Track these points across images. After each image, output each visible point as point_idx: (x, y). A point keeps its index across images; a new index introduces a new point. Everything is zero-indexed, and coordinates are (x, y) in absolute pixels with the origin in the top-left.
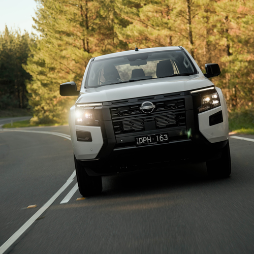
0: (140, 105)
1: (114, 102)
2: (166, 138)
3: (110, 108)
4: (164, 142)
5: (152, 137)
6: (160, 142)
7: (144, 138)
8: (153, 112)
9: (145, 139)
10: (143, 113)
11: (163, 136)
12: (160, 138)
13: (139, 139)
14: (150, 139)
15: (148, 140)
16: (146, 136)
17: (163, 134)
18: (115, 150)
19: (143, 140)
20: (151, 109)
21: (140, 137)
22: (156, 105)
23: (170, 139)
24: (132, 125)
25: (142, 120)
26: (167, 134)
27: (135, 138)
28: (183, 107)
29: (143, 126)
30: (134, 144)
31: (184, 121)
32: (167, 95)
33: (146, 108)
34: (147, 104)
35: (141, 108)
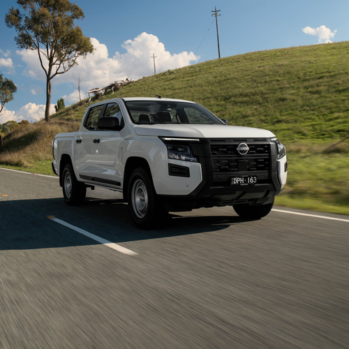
0: (237, 146)
1: (214, 140)
2: (255, 181)
3: (211, 145)
4: (253, 184)
5: (246, 178)
6: (250, 184)
7: (238, 178)
8: (247, 154)
9: (239, 180)
10: (238, 154)
11: (253, 179)
13: (234, 179)
14: (243, 180)
15: (241, 180)
16: (240, 177)
17: (253, 177)
18: (211, 188)
19: (236, 181)
21: (235, 177)
22: (250, 148)
23: (259, 181)
24: (228, 164)
25: (237, 161)
26: (256, 176)
27: (230, 178)
28: (269, 153)
29: (237, 166)
30: (228, 183)
31: (268, 165)
32: (256, 140)
33: (242, 149)
34: (242, 146)
35: (238, 148)
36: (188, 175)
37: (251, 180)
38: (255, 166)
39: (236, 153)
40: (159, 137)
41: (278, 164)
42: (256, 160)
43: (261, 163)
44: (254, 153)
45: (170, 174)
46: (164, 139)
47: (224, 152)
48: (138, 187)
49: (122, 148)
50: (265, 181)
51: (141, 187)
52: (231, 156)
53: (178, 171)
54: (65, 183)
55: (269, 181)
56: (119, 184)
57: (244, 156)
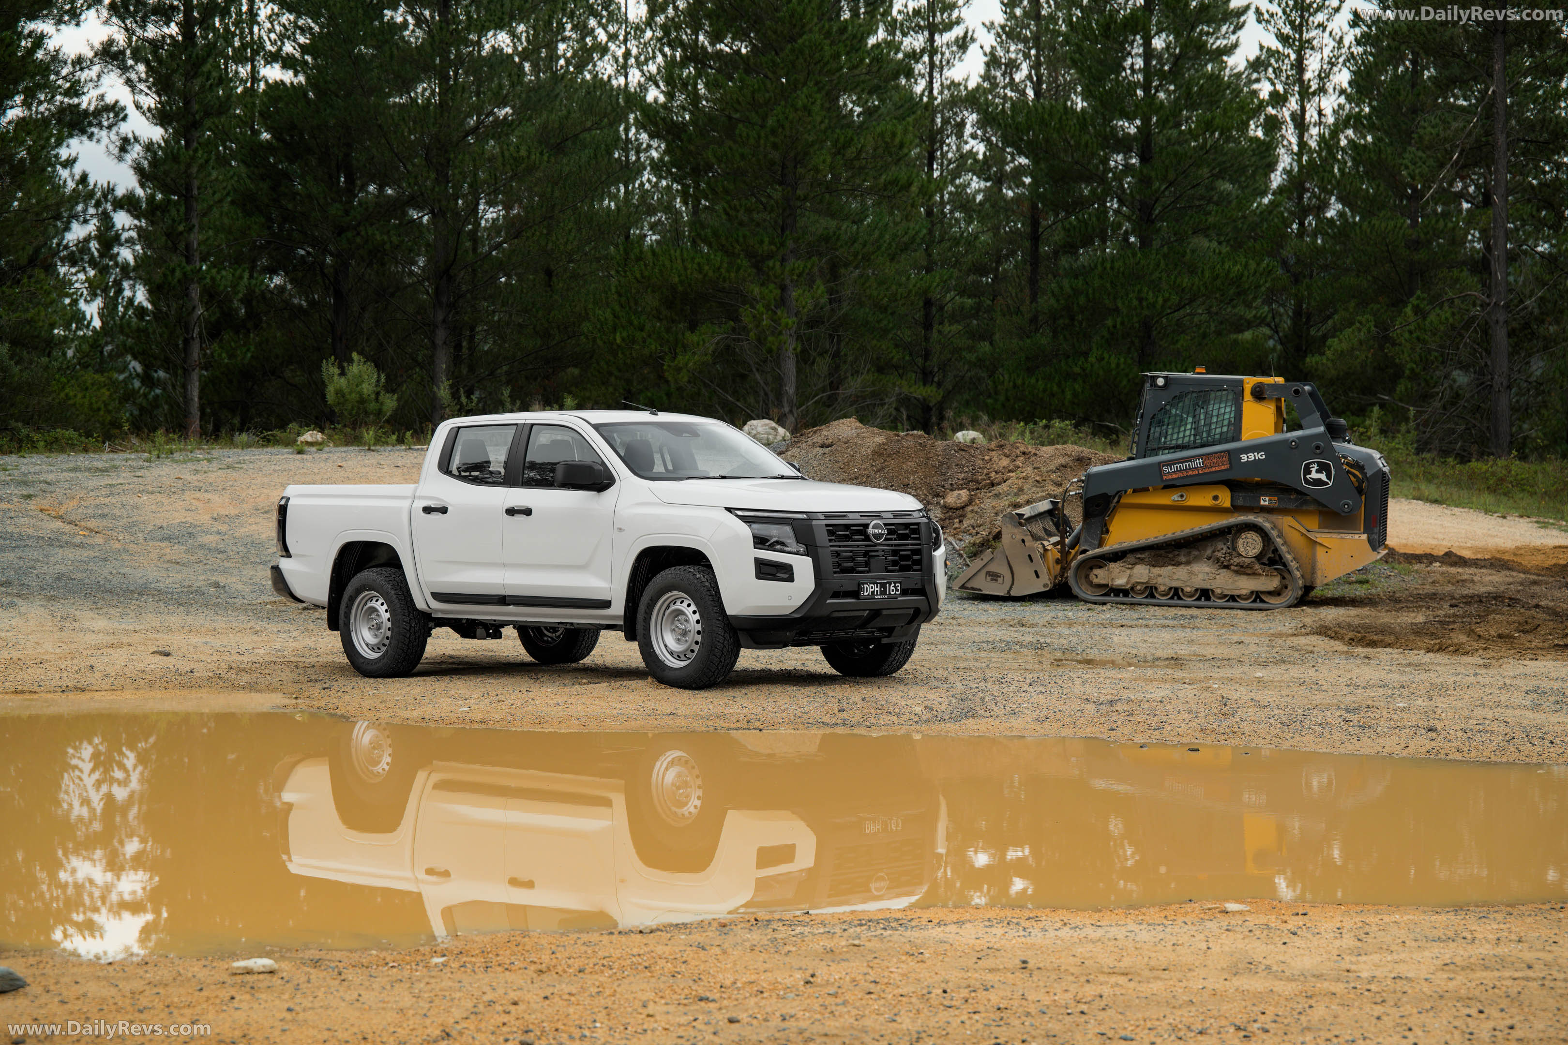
0: (866, 526)
1: (828, 515)
2: (898, 591)
3: (827, 525)
4: (895, 597)
5: (883, 585)
6: (890, 597)
7: (871, 586)
8: (885, 541)
9: (872, 588)
10: (870, 540)
11: (895, 587)
13: (866, 586)
14: (878, 589)
15: (876, 589)
16: (874, 584)
17: (895, 583)
18: (828, 601)
19: (869, 589)
20: (883, 535)
21: (866, 584)
23: (904, 592)
24: (852, 559)
25: (866, 554)
26: (900, 583)
27: (859, 585)
28: (918, 539)
29: (867, 564)
30: (855, 594)
31: (919, 562)
32: (897, 514)
33: (876, 531)
34: (876, 526)
35: (870, 531)
36: (791, 579)
37: (892, 589)
38: (895, 563)
39: (867, 538)
40: (726, 509)
41: (931, 559)
42: (895, 553)
43: (906, 558)
44: (891, 539)
45: (758, 577)
46: (740, 513)
47: (847, 538)
48: (668, 607)
49: (620, 529)
50: (914, 592)
51: (678, 606)
52: (857, 545)
53: (772, 570)
54: (352, 620)
55: (921, 592)
56: (606, 604)
57: (879, 544)
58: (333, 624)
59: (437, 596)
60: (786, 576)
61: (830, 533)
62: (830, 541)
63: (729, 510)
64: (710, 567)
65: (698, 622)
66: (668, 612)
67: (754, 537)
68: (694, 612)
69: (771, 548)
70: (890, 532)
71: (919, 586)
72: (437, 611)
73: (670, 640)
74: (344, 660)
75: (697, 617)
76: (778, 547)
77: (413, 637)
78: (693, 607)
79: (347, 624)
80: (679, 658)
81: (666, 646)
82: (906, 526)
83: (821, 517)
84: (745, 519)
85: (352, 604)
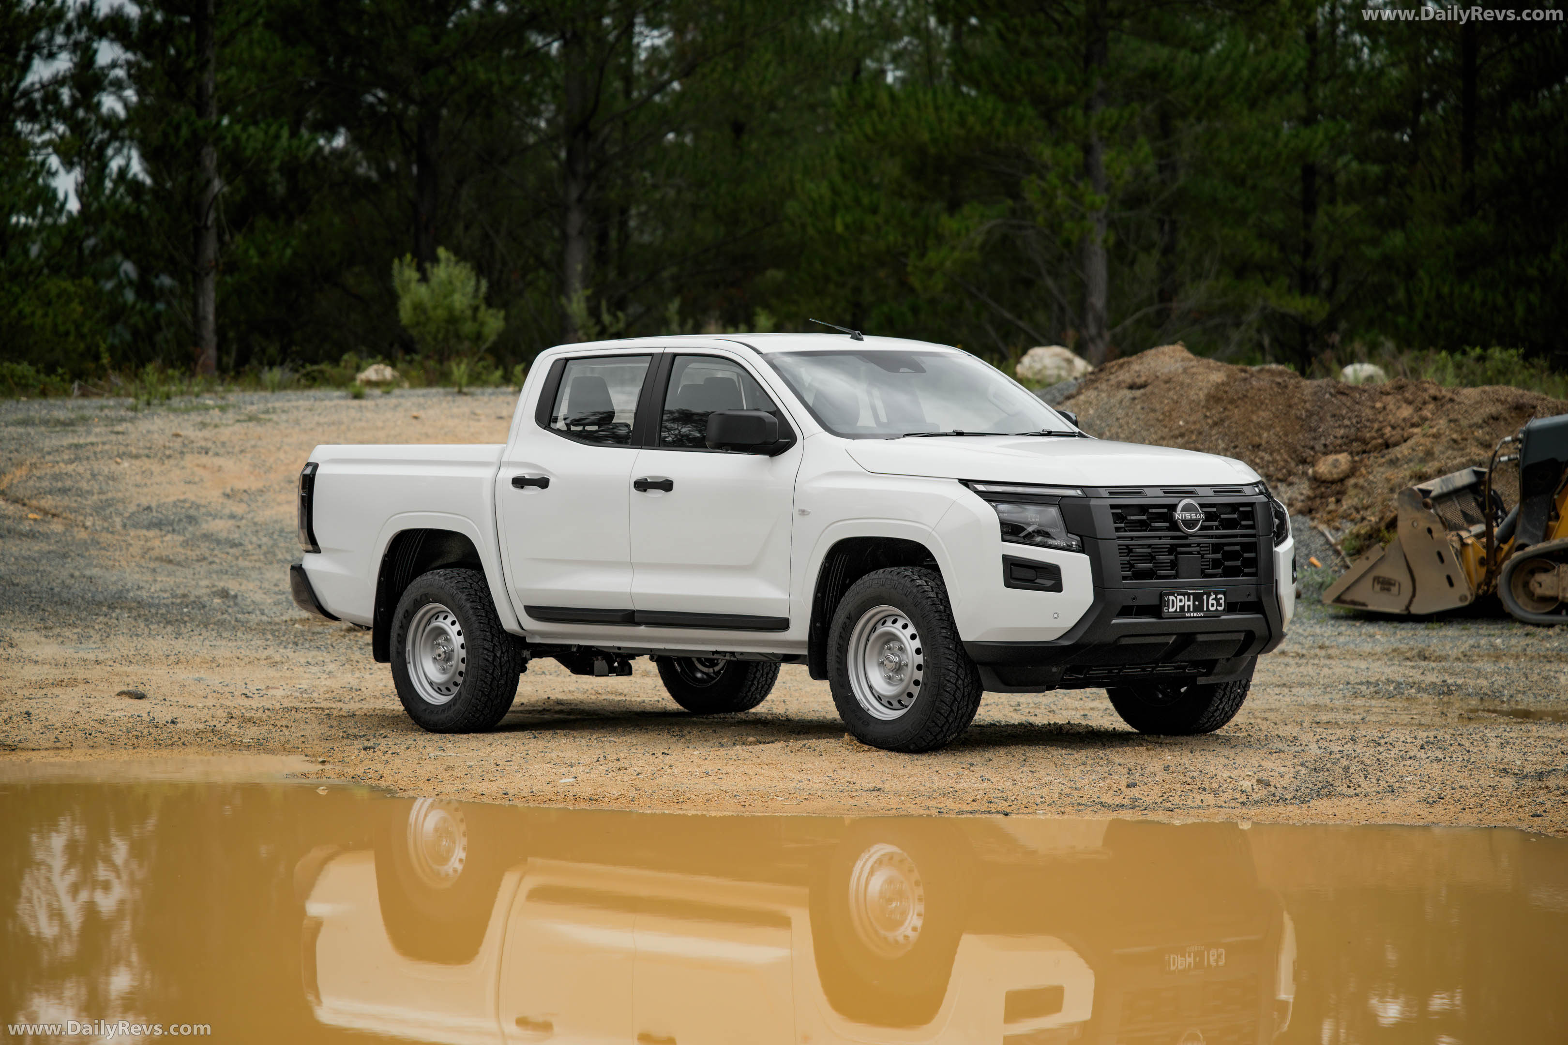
0: (1173, 507)
1: (1115, 491)
2: (1220, 605)
3: (1113, 507)
4: (1216, 614)
5: (1198, 597)
6: (1210, 615)
7: (1179, 597)
8: (1200, 529)
9: (1181, 601)
10: (1178, 529)
11: (1216, 599)
12: (1211, 602)
13: (1171, 598)
14: (1191, 603)
15: (1187, 603)
16: (1183, 594)
17: (1216, 594)
18: (1114, 621)
19: (1177, 603)
20: (1198, 520)
21: (1173, 594)
22: (1206, 513)
23: (1231, 608)
24: (1151, 558)
25: (1172, 549)
26: (1224, 594)
27: (1161, 596)
28: (1252, 527)
29: (1174, 565)
30: (1156, 610)
31: (1253, 562)
32: (1220, 490)
33: (1188, 516)
34: (1187, 508)
35: (1178, 515)
36: (1058, 587)
37: (1212, 603)
38: (1216, 564)
39: (1174, 526)
40: (961, 481)
41: (1271, 558)
42: (1216, 548)
43: (1234, 556)
44: (1214, 527)
45: (1008, 584)
46: (981, 488)
47: (1143, 525)
48: (874, 629)
49: (803, 512)
50: (1245, 607)
51: (889, 627)
52: (1158, 536)
53: (1030, 574)
54: (409, 647)
55: (1256, 607)
56: (782, 624)
57: (1192, 535)
58: (381, 653)
59: (533, 611)
60: (1049, 583)
61: (1118, 518)
62: (1118, 529)
63: (965, 483)
64: (936, 568)
65: (918, 651)
66: (873, 636)
67: (1003, 524)
68: (913, 637)
69: (1028, 539)
70: (1209, 517)
71: (1252, 598)
72: (534, 633)
73: (877, 677)
74: (396, 706)
75: (917, 643)
76: (1039, 539)
77: (498, 673)
78: (911, 630)
79: (401, 653)
80: (890, 705)
81: (871, 688)
82: (1234, 507)
83: (1104, 493)
84: (988, 497)
85: (409, 622)
